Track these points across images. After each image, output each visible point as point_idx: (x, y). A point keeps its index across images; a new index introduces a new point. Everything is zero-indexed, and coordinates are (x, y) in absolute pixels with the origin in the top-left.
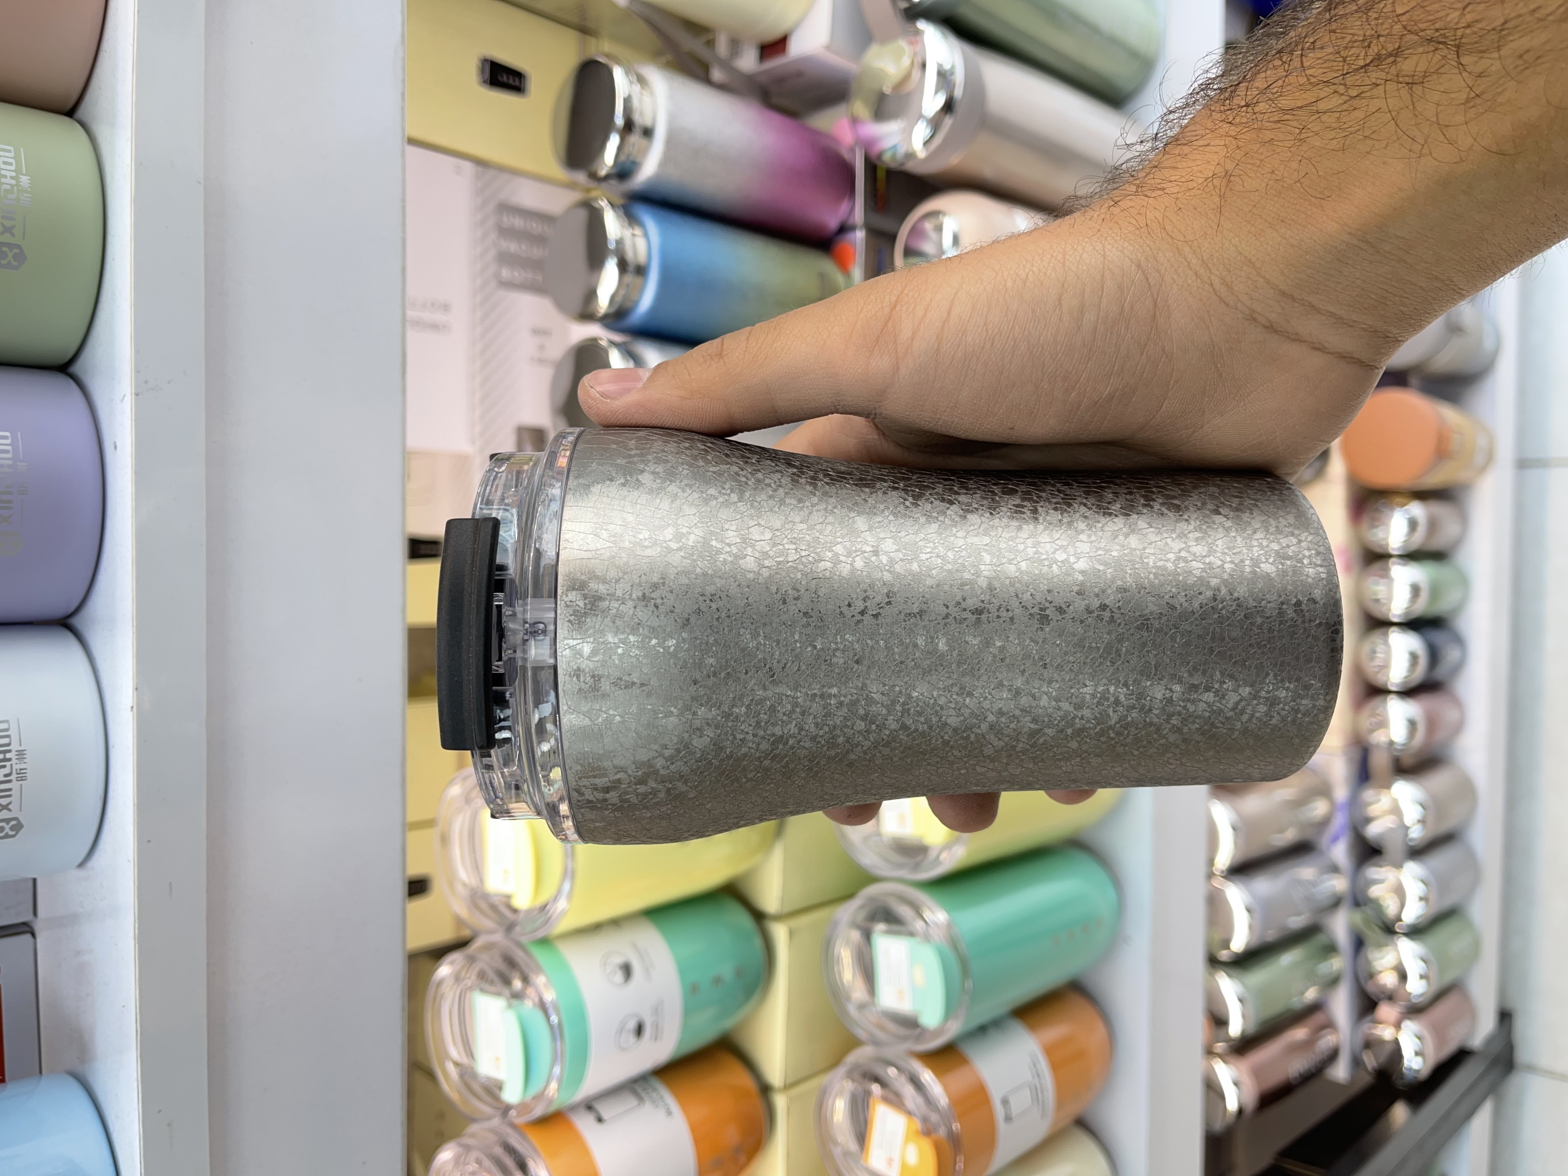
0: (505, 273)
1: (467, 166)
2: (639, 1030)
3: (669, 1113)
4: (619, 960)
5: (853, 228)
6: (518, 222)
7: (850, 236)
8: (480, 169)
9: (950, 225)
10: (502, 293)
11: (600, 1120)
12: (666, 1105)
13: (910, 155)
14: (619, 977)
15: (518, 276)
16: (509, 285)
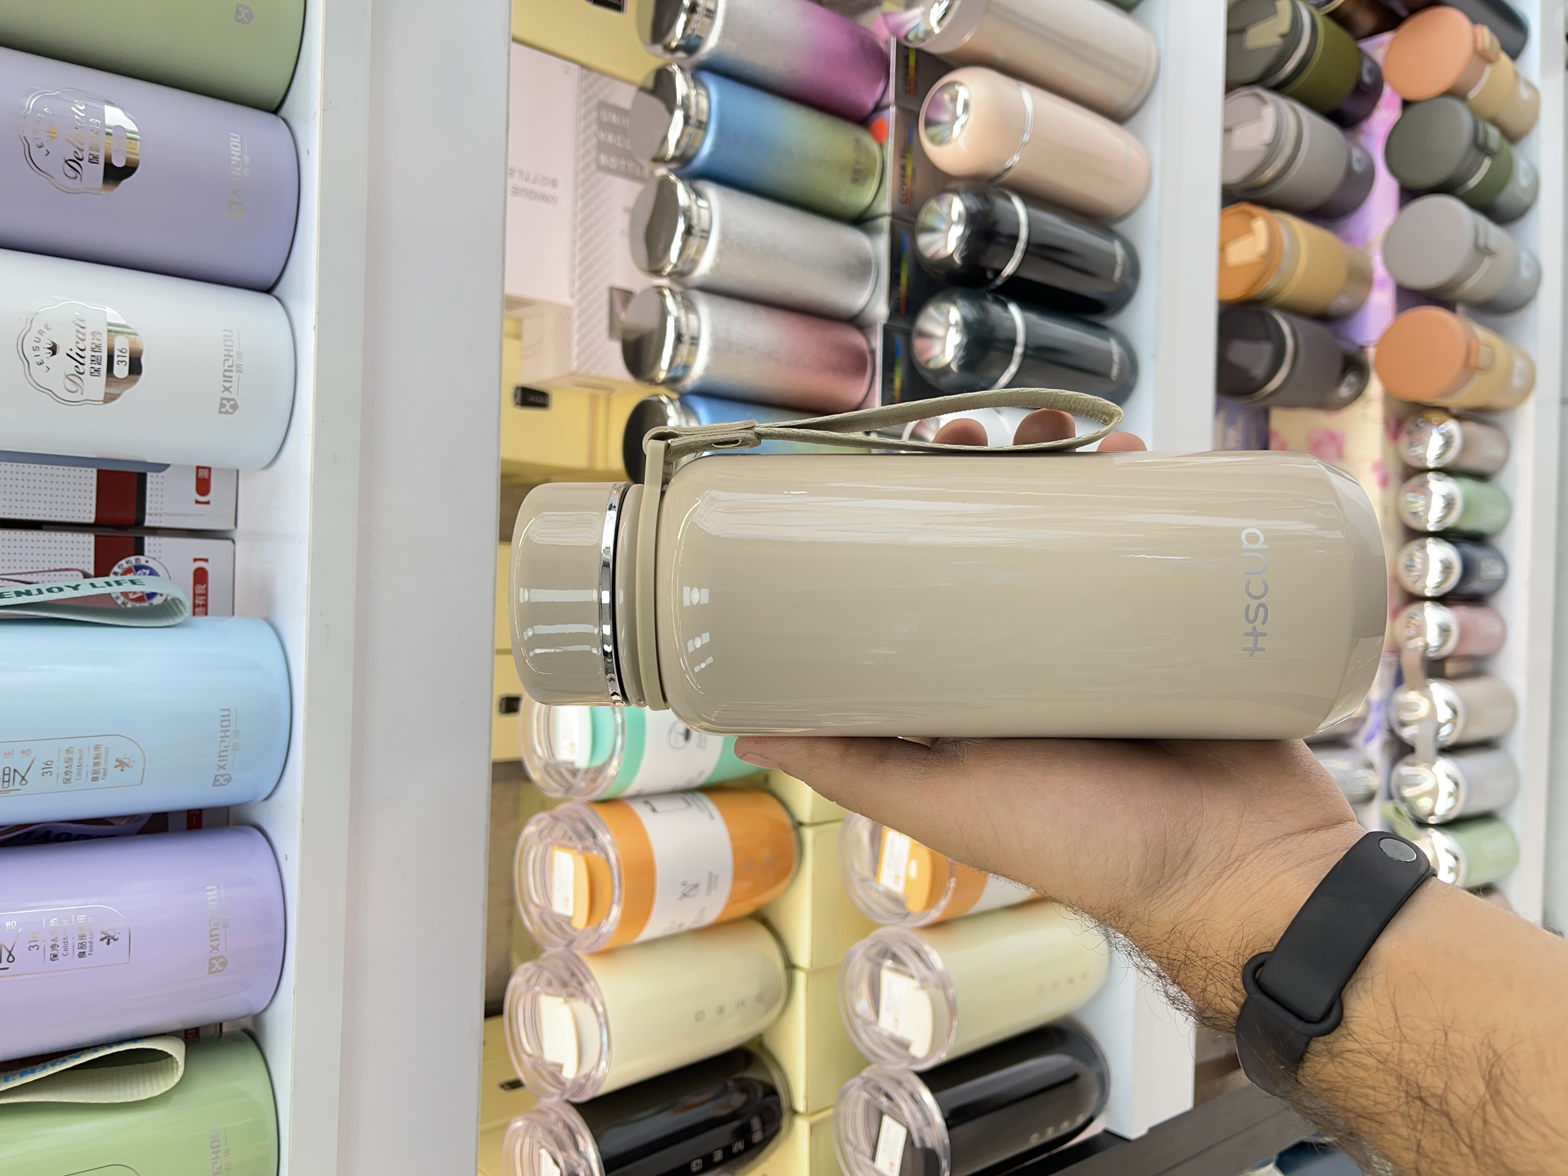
0: (603, 159)
1: (575, 68)
3: (712, 817)
5: (887, 107)
6: (615, 119)
7: (885, 113)
8: (584, 71)
9: (963, 93)
10: (599, 175)
11: (654, 810)
12: (710, 812)
13: (929, 33)
15: (613, 162)
16: (607, 170)
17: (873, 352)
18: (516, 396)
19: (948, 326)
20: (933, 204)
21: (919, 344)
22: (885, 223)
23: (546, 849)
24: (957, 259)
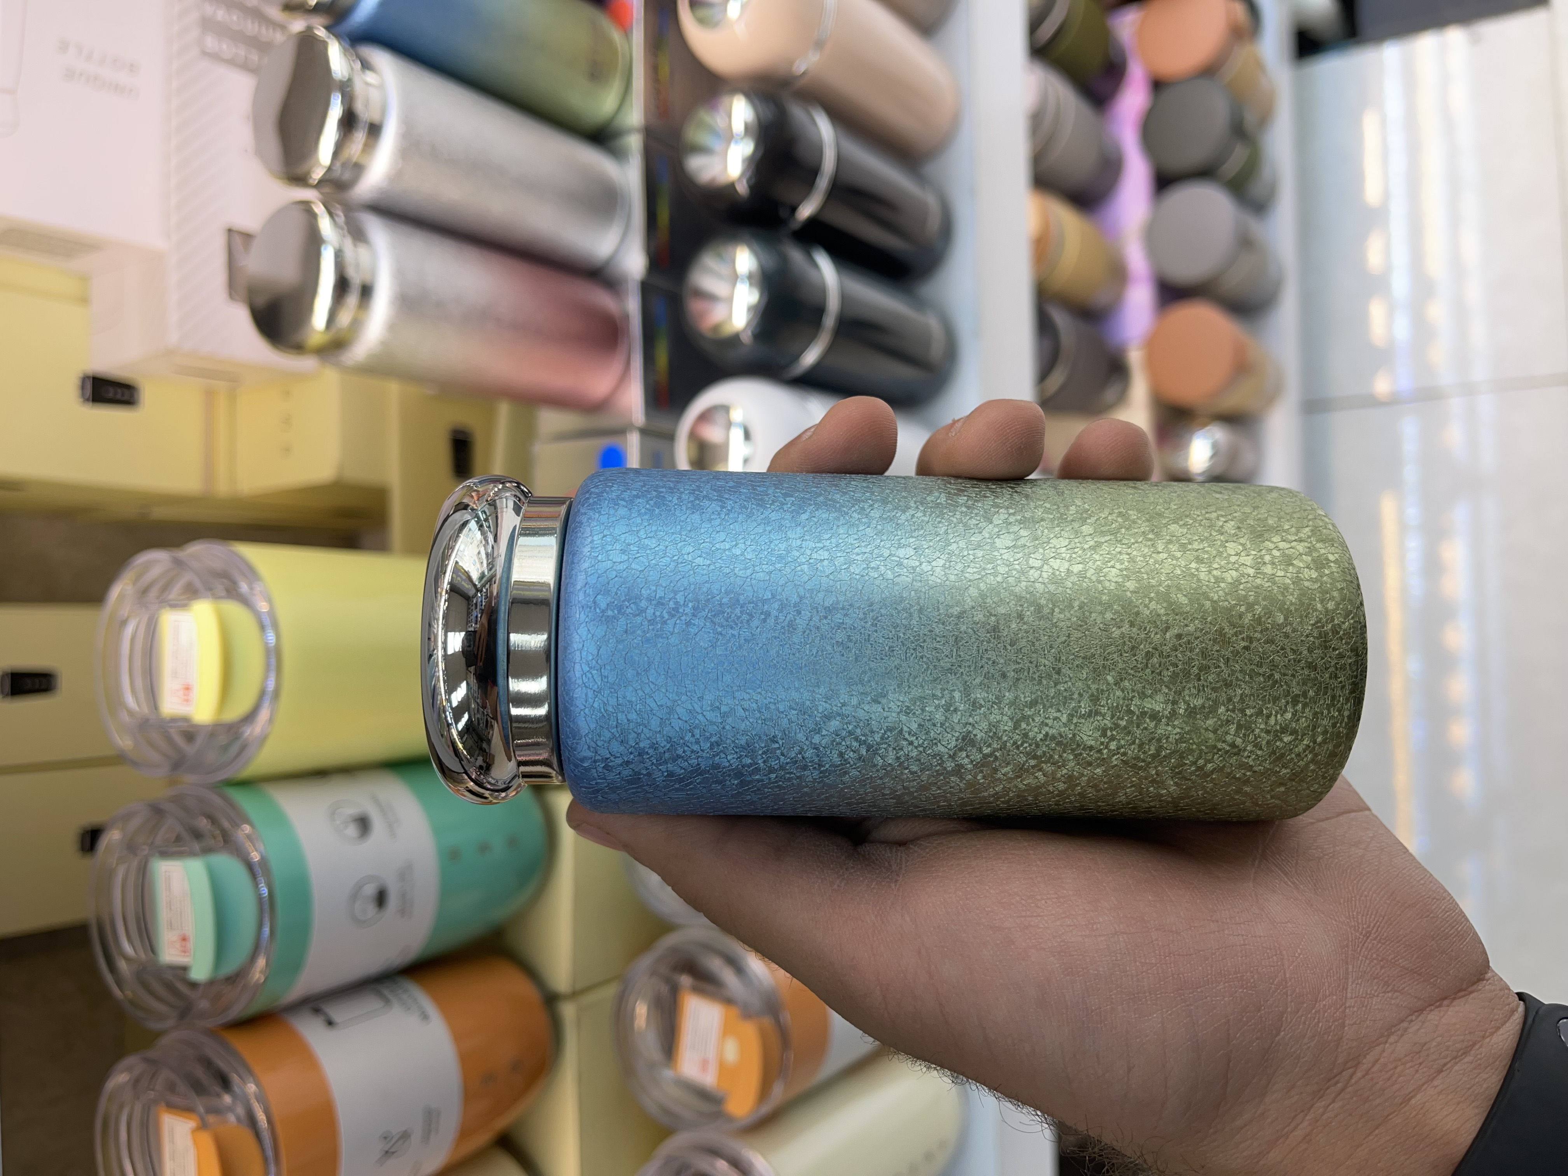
0: (211, 42)
2: (381, 898)
3: (425, 1017)
4: (352, 811)
10: (205, 64)
11: (330, 1023)
12: (420, 1009)
14: (352, 831)
15: (227, 48)
16: (216, 57)
17: (626, 317)
18: (83, 387)
19: (735, 278)
20: (704, 115)
21: (694, 306)
22: (634, 143)
23: (147, 1110)
24: (742, 189)
